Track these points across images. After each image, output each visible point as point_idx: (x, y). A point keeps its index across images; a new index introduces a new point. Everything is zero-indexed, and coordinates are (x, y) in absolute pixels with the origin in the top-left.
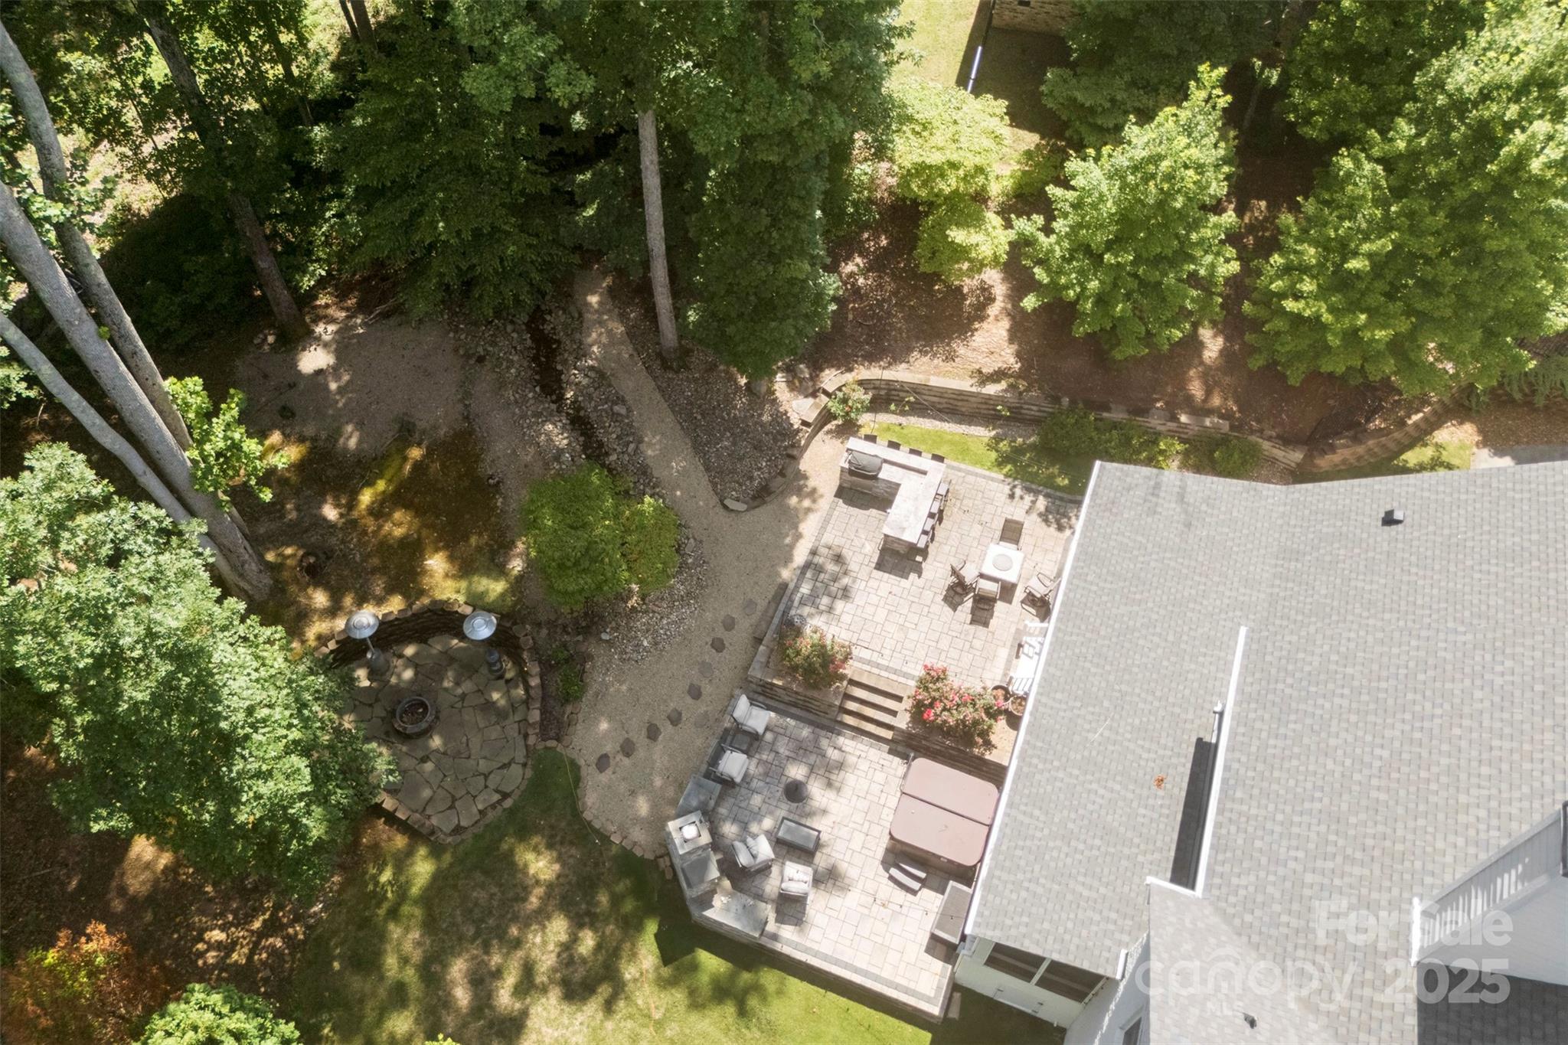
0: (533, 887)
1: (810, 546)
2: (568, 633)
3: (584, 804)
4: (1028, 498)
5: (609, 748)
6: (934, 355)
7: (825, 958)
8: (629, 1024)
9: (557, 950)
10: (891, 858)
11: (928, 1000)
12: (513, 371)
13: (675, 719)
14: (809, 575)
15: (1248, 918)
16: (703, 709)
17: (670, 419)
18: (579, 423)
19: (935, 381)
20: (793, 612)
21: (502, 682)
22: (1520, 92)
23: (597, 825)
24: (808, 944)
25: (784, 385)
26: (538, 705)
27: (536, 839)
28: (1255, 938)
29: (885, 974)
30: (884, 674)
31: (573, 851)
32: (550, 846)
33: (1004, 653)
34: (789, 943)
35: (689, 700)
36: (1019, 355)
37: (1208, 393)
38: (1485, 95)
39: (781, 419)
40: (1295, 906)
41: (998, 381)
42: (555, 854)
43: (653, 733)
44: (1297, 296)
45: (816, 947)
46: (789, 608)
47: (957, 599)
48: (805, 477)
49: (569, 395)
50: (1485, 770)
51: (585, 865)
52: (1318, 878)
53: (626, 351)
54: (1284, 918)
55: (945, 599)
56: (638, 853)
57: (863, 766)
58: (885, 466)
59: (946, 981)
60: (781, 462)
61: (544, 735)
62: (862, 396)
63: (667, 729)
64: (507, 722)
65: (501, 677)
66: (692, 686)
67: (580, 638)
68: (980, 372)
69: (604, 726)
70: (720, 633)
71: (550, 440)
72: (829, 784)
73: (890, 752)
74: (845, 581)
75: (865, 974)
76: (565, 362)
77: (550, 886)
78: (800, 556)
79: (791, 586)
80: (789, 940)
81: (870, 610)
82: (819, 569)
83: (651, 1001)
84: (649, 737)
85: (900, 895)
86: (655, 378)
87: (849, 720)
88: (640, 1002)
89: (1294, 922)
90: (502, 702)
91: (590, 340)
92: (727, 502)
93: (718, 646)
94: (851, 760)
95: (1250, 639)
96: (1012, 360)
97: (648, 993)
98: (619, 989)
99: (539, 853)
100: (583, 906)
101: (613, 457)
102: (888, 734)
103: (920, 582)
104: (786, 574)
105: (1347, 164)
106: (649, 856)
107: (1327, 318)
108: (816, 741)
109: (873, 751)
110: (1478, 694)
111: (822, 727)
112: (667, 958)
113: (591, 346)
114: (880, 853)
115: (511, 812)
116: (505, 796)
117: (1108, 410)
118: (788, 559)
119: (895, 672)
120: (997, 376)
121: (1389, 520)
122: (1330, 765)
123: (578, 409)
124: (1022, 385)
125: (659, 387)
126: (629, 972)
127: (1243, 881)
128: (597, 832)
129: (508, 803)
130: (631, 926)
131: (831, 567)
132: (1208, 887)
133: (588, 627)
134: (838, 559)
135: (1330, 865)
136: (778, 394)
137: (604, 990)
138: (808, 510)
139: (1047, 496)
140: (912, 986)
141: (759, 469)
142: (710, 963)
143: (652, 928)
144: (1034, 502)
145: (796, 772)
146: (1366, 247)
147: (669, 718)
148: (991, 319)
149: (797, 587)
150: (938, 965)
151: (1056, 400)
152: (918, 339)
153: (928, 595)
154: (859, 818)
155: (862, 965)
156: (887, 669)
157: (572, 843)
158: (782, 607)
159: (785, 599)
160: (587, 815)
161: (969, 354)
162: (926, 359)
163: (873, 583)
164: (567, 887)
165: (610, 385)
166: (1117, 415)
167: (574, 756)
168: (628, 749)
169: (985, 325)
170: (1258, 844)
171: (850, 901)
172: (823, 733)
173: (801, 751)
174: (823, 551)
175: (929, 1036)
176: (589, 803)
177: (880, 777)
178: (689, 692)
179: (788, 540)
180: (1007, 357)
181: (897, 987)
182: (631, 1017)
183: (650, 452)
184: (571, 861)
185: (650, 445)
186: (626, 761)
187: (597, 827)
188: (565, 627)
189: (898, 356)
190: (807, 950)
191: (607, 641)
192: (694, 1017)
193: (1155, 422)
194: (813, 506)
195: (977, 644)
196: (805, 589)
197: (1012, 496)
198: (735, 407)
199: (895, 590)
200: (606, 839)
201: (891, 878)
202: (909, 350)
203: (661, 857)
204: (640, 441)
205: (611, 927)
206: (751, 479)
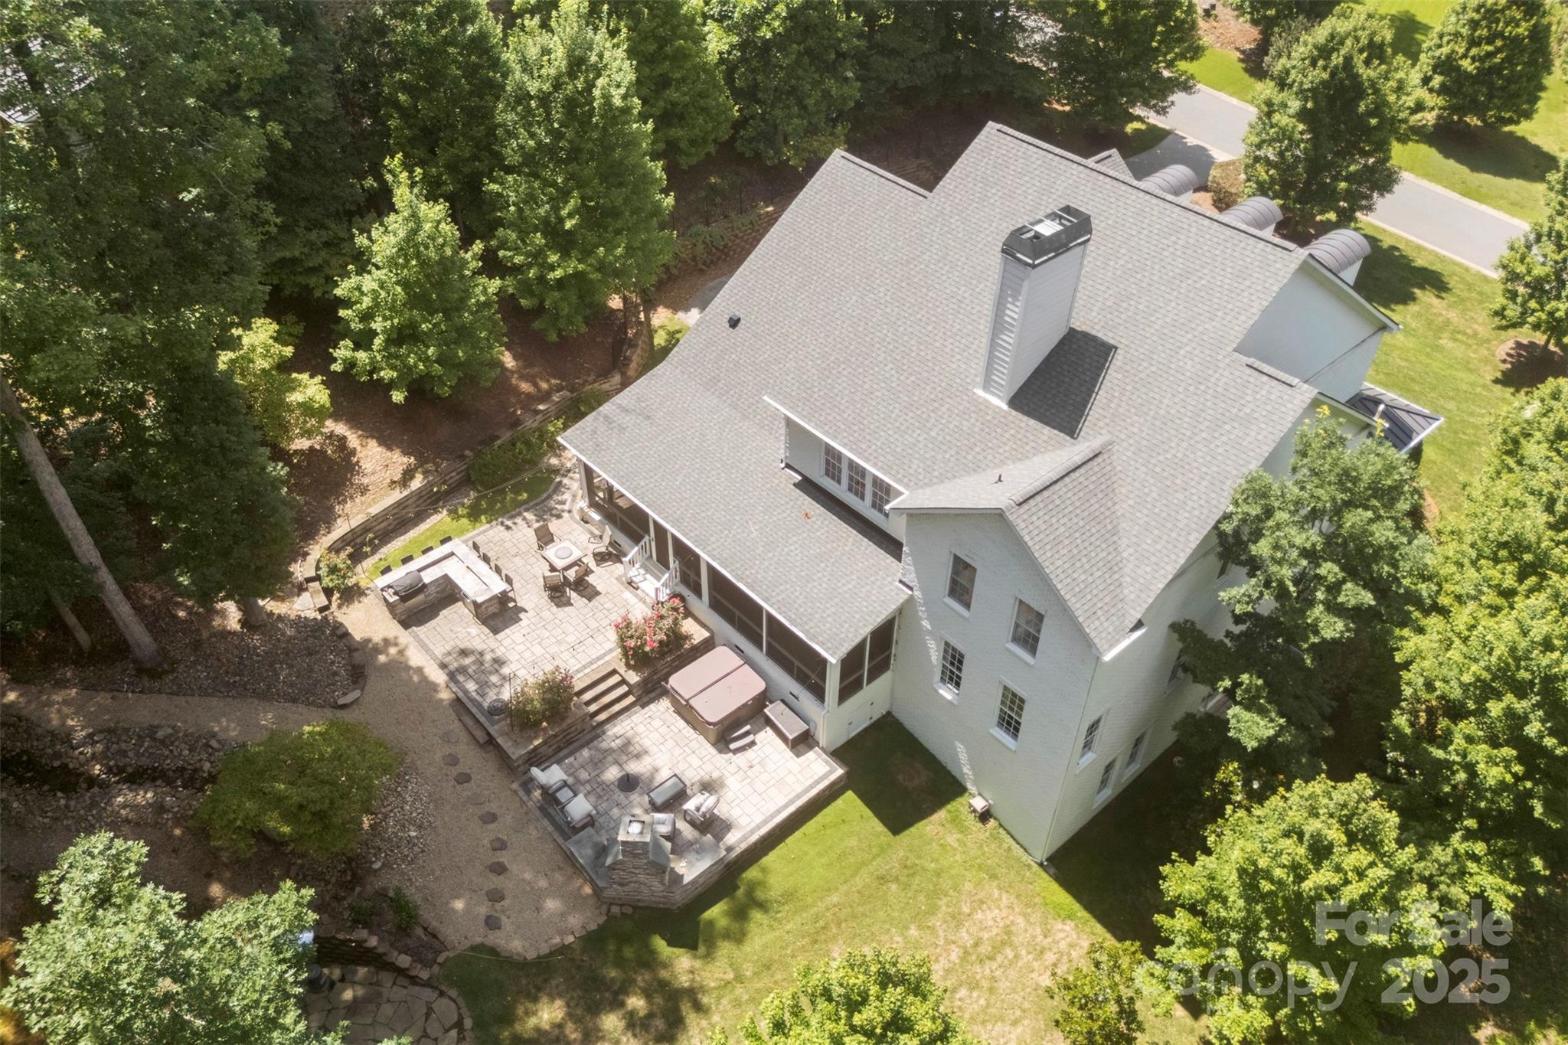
0: (562, 1032)
1: (436, 667)
2: (344, 898)
3: (518, 954)
4: (519, 520)
5: (483, 910)
6: (351, 498)
7: (765, 822)
8: (724, 1001)
9: (629, 1034)
10: (721, 745)
11: (831, 772)
12: (15, 805)
13: (500, 845)
14: (461, 678)
15: (936, 474)
16: (509, 820)
17: (214, 702)
18: (136, 778)
19: (375, 510)
20: (486, 705)
21: (338, 985)
22: (572, 74)
23: (544, 950)
24: (748, 829)
25: (272, 603)
26: (396, 953)
27: (520, 1011)
28: (949, 475)
29: (799, 789)
30: (587, 671)
31: (554, 983)
32: (535, 1000)
33: (628, 595)
34: (741, 841)
35: (493, 826)
36: (405, 453)
37: (535, 385)
38: (557, 86)
39: (300, 623)
40: (944, 448)
41: (412, 477)
42: (545, 999)
43: (499, 869)
44: (552, 268)
45: (753, 825)
46: (479, 706)
47: (564, 599)
48: (369, 641)
49: (97, 769)
50: (930, 328)
51: (573, 977)
52: (936, 430)
53: (103, 698)
54: (947, 456)
55: (558, 606)
56: (593, 927)
57: (641, 729)
58: (422, 574)
59: (824, 756)
60: (341, 645)
61: (427, 964)
62: (341, 560)
63: (504, 857)
64: (385, 996)
65: (332, 984)
66: (481, 818)
67: (358, 889)
68: (394, 482)
69: (459, 905)
70: (454, 771)
71: (134, 807)
72: (638, 756)
73: (643, 707)
74: (488, 657)
75: (791, 802)
76: (57, 755)
77: (570, 1015)
78: (438, 677)
79: (461, 695)
80: (738, 839)
81: (527, 654)
82: (462, 670)
83: (716, 975)
84: (500, 874)
85: (750, 754)
86: (160, 692)
87: (602, 717)
88: (713, 984)
89: (953, 452)
90: (360, 991)
91: (55, 723)
92: (341, 702)
93: (464, 779)
94: (630, 734)
95: (775, 398)
96: (405, 459)
97: (709, 975)
98: (693, 996)
99: (535, 1013)
100: (607, 995)
101: (207, 766)
102: (631, 699)
103: (531, 613)
104: (445, 695)
105: (494, 187)
106: (602, 920)
107: (581, 267)
108: (598, 750)
109: (634, 718)
110: (888, 310)
111: (591, 740)
112: (692, 946)
113: (64, 724)
114: (713, 750)
115: (479, 1024)
116: (459, 1025)
117: (498, 437)
118: (434, 687)
119: (591, 663)
120: (408, 475)
121: (734, 323)
122: (878, 394)
123: (121, 770)
124: (430, 466)
125: (173, 693)
126: (684, 981)
127: (914, 467)
128: (551, 954)
129: (468, 1023)
130: (649, 961)
131: (467, 661)
132: (907, 486)
133: (354, 875)
134: (464, 653)
135: (932, 421)
136: (276, 612)
137: (686, 1008)
138: (401, 652)
139: (527, 510)
140: (816, 777)
141: (333, 663)
142: (716, 913)
143: (660, 944)
144: (525, 519)
145: (612, 774)
146: (564, 213)
147: (495, 849)
148: (359, 448)
149: (466, 692)
150: (811, 755)
151: (462, 457)
152: (328, 499)
153: (546, 614)
154: (677, 751)
155: (782, 802)
156: (585, 667)
157: (546, 981)
158: (474, 710)
159: (469, 705)
160: (531, 955)
161: (373, 478)
162: (349, 503)
163: (506, 643)
164: (582, 1002)
165: (127, 730)
166: (506, 436)
167: (467, 944)
168: (496, 896)
169: (359, 455)
170: (898, 450)
171: (733, 786)
172: (595, 743)
173: (598, 763)
174: (447, 660)
175: (850, 794)
176: (520, 950)
177: (657, 723)
178: (485, 822)
179: (416, 679)
180: (400, 461)
181: (811, 787)
182: (719, 999)
183: (233, 734)
184: (562, 987)
185: (226, 729)
186: (506, 903)
187: (547, 951)
188: (336, 898)
189: (328, 519)
190: (752, 832)
191: (384, 865)
192: (747, 948)
193: (530, 423)
194: (401, 647)
195: (608, 605)
196: (471, 686)
197: (508, 528)
198: (255, 648)
199: (523, 631)
200: (564, 949)
201: (736, 751)
202: (331, 508)
203: (609, 910)
204: (214, 735)
205: (639, 979)
206: (335, 674)
